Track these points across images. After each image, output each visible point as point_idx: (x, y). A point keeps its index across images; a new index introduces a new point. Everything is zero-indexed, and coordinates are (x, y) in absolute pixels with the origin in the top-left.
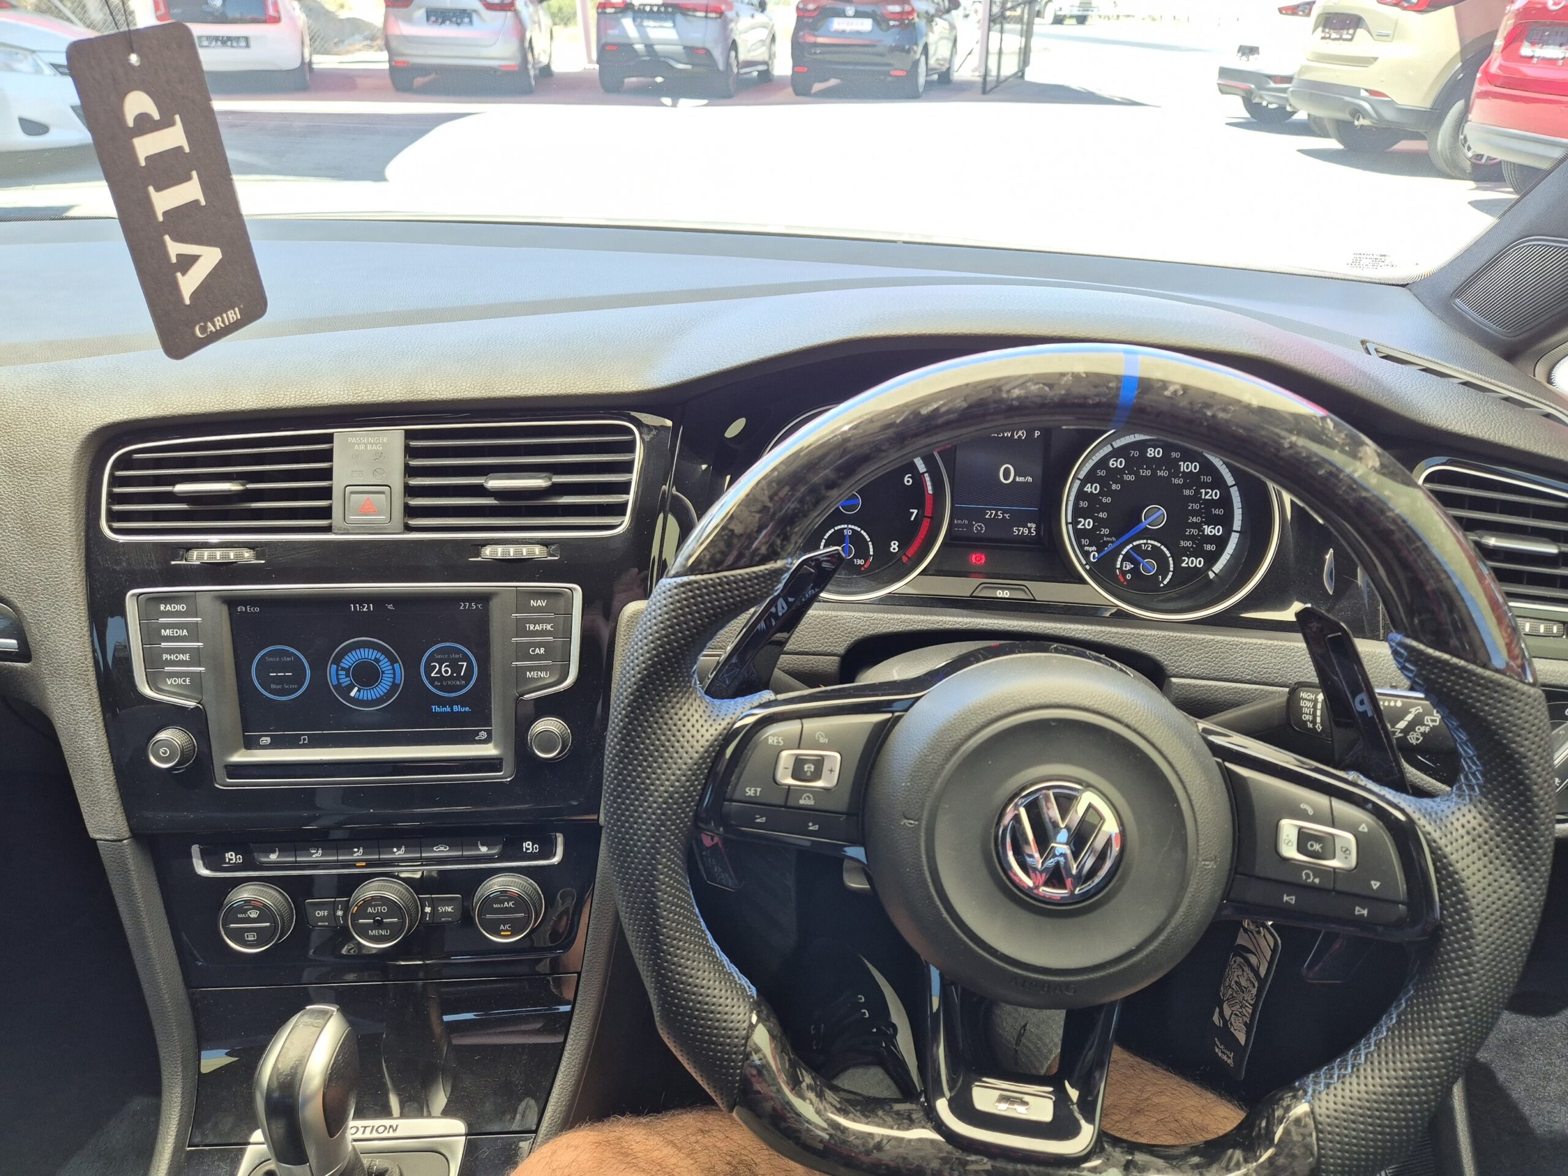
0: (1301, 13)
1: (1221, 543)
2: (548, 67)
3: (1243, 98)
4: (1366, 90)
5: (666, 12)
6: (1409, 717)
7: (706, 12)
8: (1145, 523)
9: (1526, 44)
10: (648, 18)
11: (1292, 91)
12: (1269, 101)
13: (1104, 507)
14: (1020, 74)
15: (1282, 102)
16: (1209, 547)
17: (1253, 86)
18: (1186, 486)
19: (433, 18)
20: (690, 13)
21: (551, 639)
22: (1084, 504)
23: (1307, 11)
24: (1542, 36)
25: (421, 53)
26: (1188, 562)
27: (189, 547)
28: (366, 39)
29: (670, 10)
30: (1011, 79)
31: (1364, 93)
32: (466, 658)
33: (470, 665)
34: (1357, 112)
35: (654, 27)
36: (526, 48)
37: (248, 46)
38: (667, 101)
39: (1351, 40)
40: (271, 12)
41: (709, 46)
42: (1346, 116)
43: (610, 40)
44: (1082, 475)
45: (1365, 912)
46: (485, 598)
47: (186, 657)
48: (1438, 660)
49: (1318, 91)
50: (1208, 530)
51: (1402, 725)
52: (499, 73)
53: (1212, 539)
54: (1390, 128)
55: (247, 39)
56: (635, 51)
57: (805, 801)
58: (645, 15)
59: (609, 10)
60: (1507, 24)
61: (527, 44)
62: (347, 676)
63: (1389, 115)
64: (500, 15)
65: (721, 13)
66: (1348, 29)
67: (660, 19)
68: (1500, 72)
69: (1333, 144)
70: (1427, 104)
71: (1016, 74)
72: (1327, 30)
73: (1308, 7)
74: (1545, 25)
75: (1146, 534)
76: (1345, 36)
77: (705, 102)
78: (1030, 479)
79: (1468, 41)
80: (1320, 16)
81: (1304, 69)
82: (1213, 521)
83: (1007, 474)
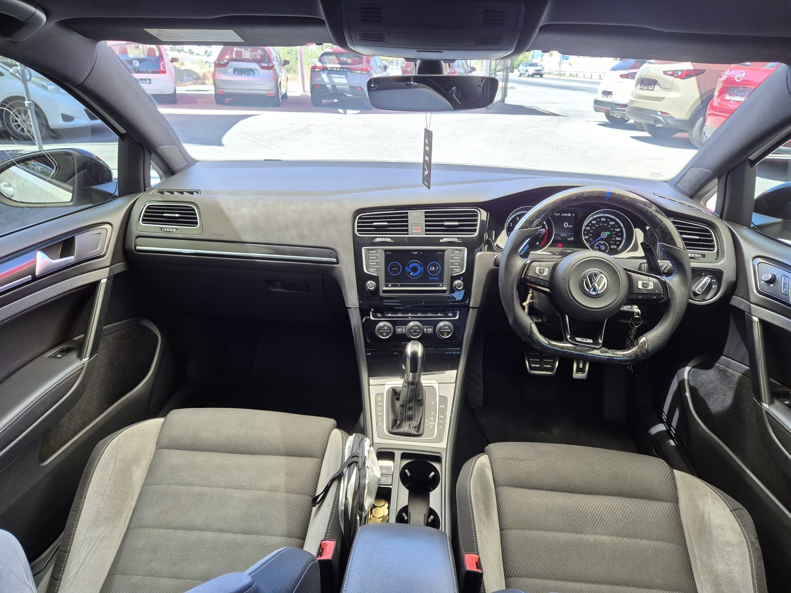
0: (630, 77)
1: (621, 242)
2: (286, 94)
3: (606, 113)
4: (660, 112)
5: (343, 71)
6: (665, 267)
7: (361, 71)
8: (602, 236)
9: (727, 95)
10: (335, 74)
11: (627, 111)
12: (617, 115)
13: (591, 233)
14: (502, 100)
15: (623, 116)
16: (618, 243)
17: (610, 109)
18: (611, 228)
19: (237, 72)
20: (354, 71)
21: (459, 261)
22: (586, 232)
23: (633, 76)
24: (734, 92)
25: (231, 87)
26: (612, 247)
27: (376, 238)
28: (194, 79)
29: (345, 70)
30: (499, 103)
31: (659, 113)
32: (438, 266)
33: (439, 268)
34: (657, 121)
35: (337, 77)
36: (278, 86)
37: (150, 83)
38: (341, 111)
39: (652, 90)
40: (162, 69)
41: (362, 86)
42: (652, 123)
43: (317, 83)
44: (585, 225)
45: (655, 297)
46: (443, 251)
47: (375, 264)
48: (668, 246)
49: (639, 111)
50: (617, 239)
51: (663, 268)
52: (266, 97)
53: (618, 241)
54: (671, 128)
55: (150, 80)
56: (327, 88)
57: (541, 278)
58: (334, 72)
59: (316, 70)
60: (719, 86)
61: (279, 84)
62: (410, 270)
63: (671, 122)
64: (267, 71)
65: (368, 71)
66: (651, 85)
67: (340, 74)
68: (718, 106)
69: (646, 134)
70: (687, 118)
71: (501, 100)
72: (642, 86)
73: (633, 75)
74: (735, 87)
75: (602, 239)
76: (650, 88)
77: (358, 111)
78: (572, 226)
79: (703, 92)
80: (638, 79)
81: (632, 102)
82: (618, 236)
83: (566, 225)
